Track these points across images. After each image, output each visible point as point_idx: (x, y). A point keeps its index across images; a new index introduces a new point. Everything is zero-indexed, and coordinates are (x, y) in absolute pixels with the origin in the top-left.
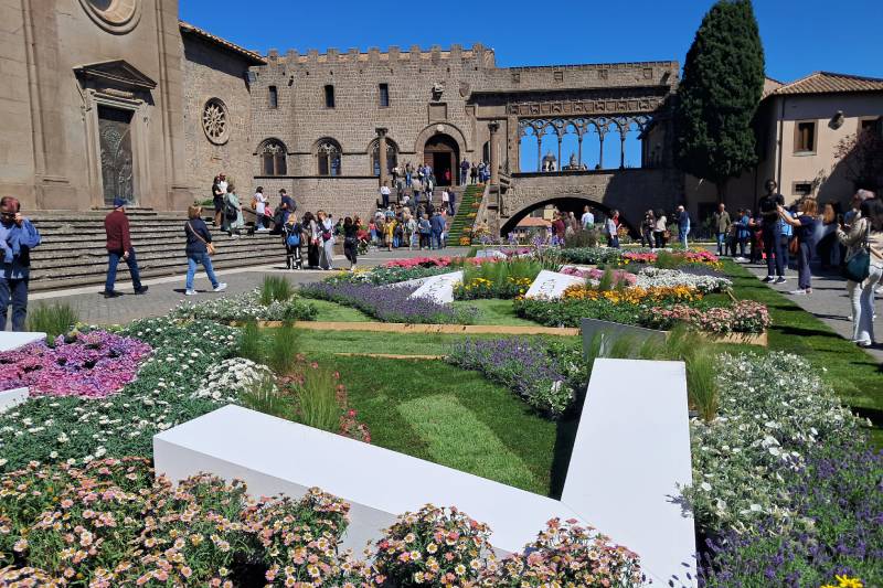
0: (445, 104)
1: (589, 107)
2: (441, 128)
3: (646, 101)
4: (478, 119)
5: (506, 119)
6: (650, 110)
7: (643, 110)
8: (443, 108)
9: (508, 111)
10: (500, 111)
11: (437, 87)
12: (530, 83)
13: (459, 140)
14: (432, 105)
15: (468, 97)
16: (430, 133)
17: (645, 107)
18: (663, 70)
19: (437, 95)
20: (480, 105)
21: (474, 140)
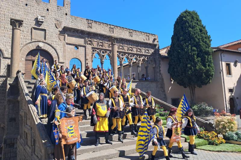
0: (45, 30)
1: (126, 48)
2: (41, 45)
3: (148, 50)
4: (67, 44)
5: (85, 47)
6: (149, 54)
7: (147, 54)
8: (43, 32)
9: (86, 42)
10: (81, 41)
11: (39, 17)
12: (97, 29)
13: (54, 55)
14: (35, 28)
15: (60, 29)
16: (33, 47)
17: (148, 53)
18: (153, 38)
19: (38, 23)
20: (69, 35)
21: (64, 56)
